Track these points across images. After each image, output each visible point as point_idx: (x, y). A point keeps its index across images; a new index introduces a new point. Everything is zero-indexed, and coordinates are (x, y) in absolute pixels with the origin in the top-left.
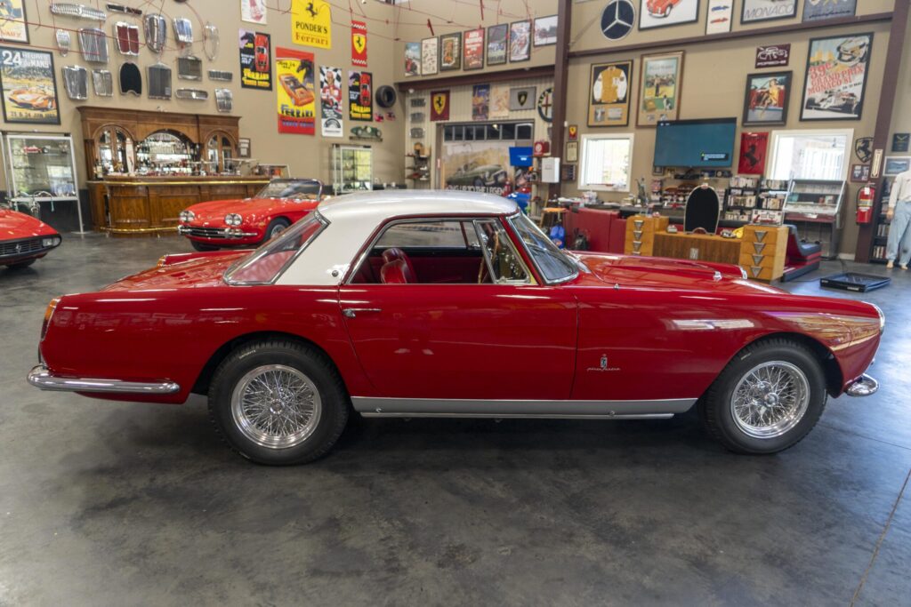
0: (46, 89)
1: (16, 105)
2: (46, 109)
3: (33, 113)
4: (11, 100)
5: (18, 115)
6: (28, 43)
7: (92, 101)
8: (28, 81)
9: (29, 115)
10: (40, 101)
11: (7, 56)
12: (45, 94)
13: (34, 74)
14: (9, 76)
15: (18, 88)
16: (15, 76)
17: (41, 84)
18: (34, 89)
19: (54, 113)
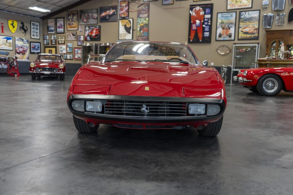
0: (255, 25)
1: (243, 33)
2: (254, 34)
3: (248, 36)
4: (242, 31)
5: (243, 37)
6: (251, 8)
7: (274, 28)
8: (249, 23)
9: (247, 37)
10: (252, 31)
11: (243, 14)
12: (254, 27)
13: (252, 20)
14: (243, 22)
15: (245, 26)
16: (245, 22)
17: (253, 24)
18: (250, 26)
19: (256, 35)
